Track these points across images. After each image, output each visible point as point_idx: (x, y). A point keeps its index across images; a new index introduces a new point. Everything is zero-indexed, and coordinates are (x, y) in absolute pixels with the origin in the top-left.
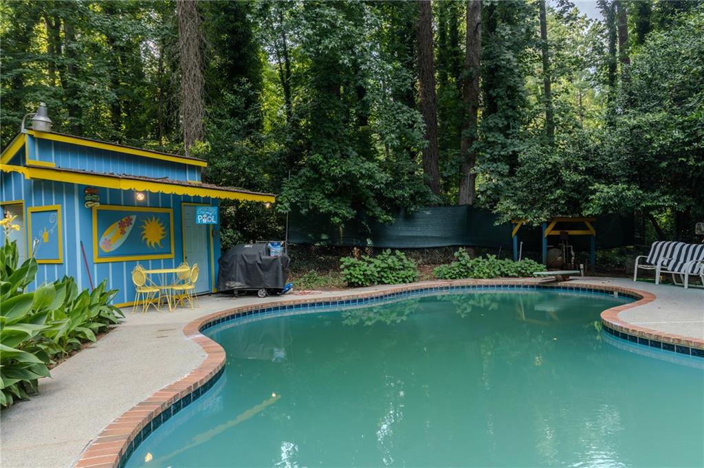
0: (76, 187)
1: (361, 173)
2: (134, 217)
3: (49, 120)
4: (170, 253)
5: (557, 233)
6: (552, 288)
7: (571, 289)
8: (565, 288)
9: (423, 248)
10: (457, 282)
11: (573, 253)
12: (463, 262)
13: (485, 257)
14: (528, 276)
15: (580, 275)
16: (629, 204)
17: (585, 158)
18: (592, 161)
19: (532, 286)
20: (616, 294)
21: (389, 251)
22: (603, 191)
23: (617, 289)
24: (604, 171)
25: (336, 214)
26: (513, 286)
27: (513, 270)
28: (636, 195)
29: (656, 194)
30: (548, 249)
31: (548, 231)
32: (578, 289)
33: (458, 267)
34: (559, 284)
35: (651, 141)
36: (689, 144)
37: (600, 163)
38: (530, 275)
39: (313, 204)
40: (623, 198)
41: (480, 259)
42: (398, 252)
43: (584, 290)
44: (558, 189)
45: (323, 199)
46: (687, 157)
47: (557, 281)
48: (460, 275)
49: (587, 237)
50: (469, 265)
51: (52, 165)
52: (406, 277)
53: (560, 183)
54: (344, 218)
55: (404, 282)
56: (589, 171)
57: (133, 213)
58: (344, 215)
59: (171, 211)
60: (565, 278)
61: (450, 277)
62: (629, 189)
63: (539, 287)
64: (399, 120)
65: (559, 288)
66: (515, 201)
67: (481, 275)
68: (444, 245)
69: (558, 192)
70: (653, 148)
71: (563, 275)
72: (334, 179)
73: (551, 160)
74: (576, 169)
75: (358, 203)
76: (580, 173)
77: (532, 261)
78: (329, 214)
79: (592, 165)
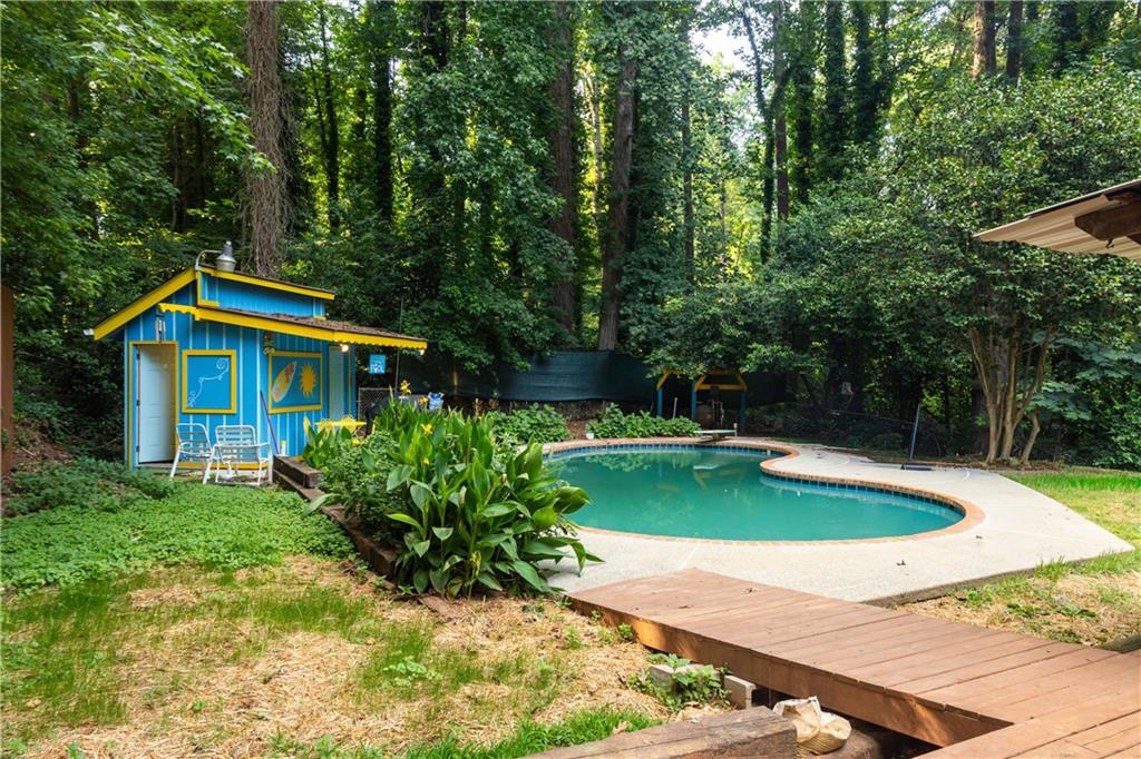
0: (258, 333)
1: (506, 313)
2: (295, 363)
3: (233, 260)
4: (319, 404)
5: (707, 387)
6: (711, 447)
7: (728, 448)
8: (722, 447)
9: (558, 402)
10: (613, 442)
11: (723, 411)
12: (616, 419)
13: (638, 414)
14: (683, 435)
15: (732, 435)
16: (782, 364)
17: (744, 313)
18: (749, 316)
19: (690, 446)
20: (769, 452)
21: (536, 405)
22: (761, 350)
23: (769, 448)
24: (761, 327)
25: (471, 359)
26: (671, 445)
27: (667, 429)
28: (788, 356)
29: (805, 356)
30: (698, 405)
31: (698, 386)
32: (734, 448)
33: (611, 424)
34: (718, 443)
35: (804, 305)
36: (834, 311)
37: (757, 318)
38: (687, 434)
39: (444, 346)
40: (777, 359)
41: (633, 415)
42: (546, 406)
43: (740, 448)
44: (715, 342)
45: (455, 340)
46: (832, 323)
47: (715, 440)
48: (612, 434)
49: (739, 392)
50: (623, 423)
51: (216, 304)
52: (558, 435)
53: (717, 336)
54: (480, 364)
55: (556, 440)
56: (747, 327)
57: (294, 359)
58: (480, 361)
59: (321, 356)
60: (722, 436)
61: (602, 436)
62: (783, 351)
63: (697, 446)
64: (547, 250)
65: (716, 447)
66: (670, 352)
67: (635, 434)
68: (580, 398)
69: (716, 346)
70: (806, 312)
71: (720, 434)
72: (473, 318)
73: (710, 312)
74: (734, 322)
75: (493, 345)
76: (738, 327)
77: (687, 420)
78: (465, 358)
79: (749, 321)
